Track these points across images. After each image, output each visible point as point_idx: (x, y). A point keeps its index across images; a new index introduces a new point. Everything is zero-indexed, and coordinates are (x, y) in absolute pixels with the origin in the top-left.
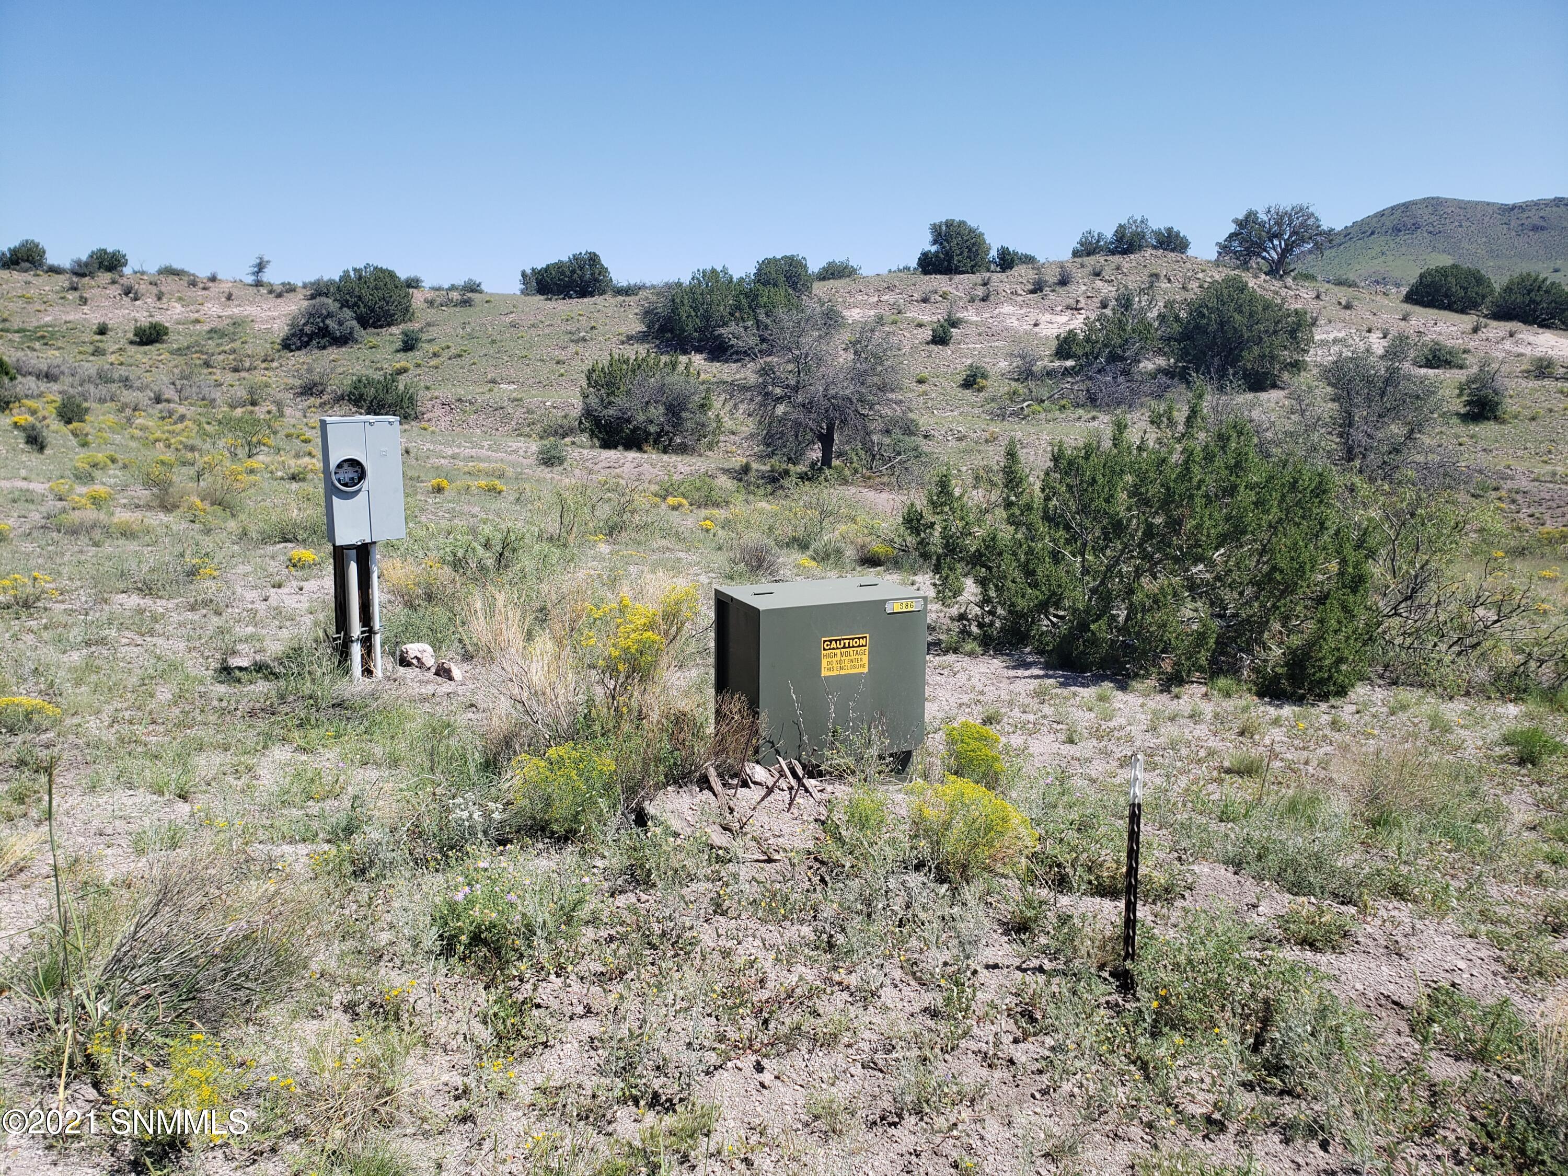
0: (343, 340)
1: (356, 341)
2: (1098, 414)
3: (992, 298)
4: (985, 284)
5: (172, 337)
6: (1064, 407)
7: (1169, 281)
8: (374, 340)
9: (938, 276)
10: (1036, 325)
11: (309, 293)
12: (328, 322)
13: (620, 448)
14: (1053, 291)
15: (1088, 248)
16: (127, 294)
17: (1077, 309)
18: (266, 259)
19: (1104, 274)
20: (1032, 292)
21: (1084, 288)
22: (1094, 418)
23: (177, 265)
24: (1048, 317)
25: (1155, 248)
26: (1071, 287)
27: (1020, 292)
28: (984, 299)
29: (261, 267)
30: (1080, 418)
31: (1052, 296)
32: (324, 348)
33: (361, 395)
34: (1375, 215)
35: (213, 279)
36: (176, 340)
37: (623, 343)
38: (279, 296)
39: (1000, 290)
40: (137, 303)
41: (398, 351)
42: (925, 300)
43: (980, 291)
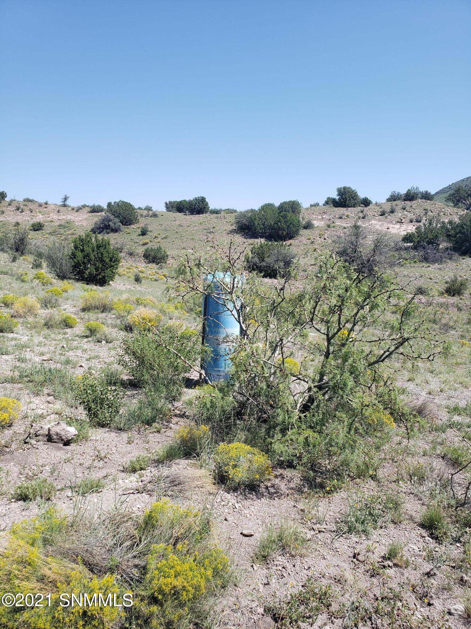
0: (115, 231)
1: (120, 231)
2: (430, 265)
3: (366, 217)
4: (362, 212)
5: (45, 228)
6: (416, 262)
7: (432, 212)
8: (128, 231)
9: (341, 208)
10: (388, 229)
11: (89, 210)
12: (110, 223)
13: (268, 278)
14: (389, 215)
15: (393, 198)
16: (18, 210)
17: (401, 223)
18: (68, 196)
19: (406, 209)
20: (381, 215)
21: (400, 214)
22: (429, 266)
23: (31, 198)
24: (392, 226)
25: (421, 199)
26: (396, 214)
27: (376, 215)
28: (363, 218)
29: (66, 199)
30: (423, 266)
31: (389, 217)
32: (108, 233)
33: (149, 255)
34: (461, 181)
35: (46, 204)
36: (48, 229)
37: (229, 234)
38: (77, 211)
39: (368, 214)
40: (23, 213)
41: (139, 235)
42: (341, 218)
43: (361, 215)
